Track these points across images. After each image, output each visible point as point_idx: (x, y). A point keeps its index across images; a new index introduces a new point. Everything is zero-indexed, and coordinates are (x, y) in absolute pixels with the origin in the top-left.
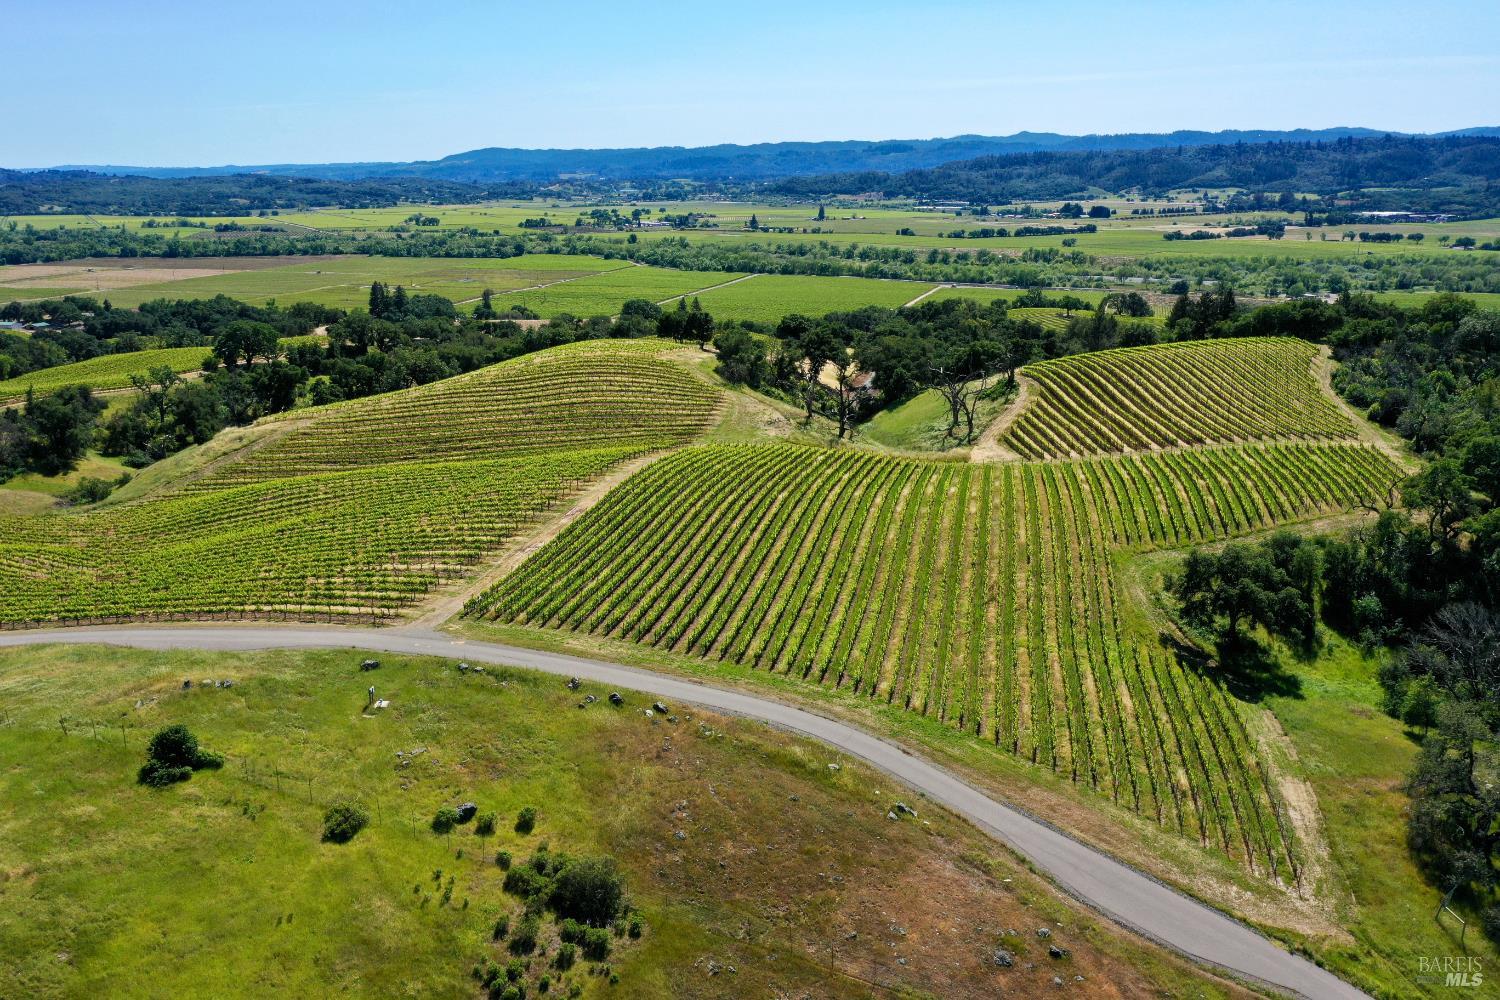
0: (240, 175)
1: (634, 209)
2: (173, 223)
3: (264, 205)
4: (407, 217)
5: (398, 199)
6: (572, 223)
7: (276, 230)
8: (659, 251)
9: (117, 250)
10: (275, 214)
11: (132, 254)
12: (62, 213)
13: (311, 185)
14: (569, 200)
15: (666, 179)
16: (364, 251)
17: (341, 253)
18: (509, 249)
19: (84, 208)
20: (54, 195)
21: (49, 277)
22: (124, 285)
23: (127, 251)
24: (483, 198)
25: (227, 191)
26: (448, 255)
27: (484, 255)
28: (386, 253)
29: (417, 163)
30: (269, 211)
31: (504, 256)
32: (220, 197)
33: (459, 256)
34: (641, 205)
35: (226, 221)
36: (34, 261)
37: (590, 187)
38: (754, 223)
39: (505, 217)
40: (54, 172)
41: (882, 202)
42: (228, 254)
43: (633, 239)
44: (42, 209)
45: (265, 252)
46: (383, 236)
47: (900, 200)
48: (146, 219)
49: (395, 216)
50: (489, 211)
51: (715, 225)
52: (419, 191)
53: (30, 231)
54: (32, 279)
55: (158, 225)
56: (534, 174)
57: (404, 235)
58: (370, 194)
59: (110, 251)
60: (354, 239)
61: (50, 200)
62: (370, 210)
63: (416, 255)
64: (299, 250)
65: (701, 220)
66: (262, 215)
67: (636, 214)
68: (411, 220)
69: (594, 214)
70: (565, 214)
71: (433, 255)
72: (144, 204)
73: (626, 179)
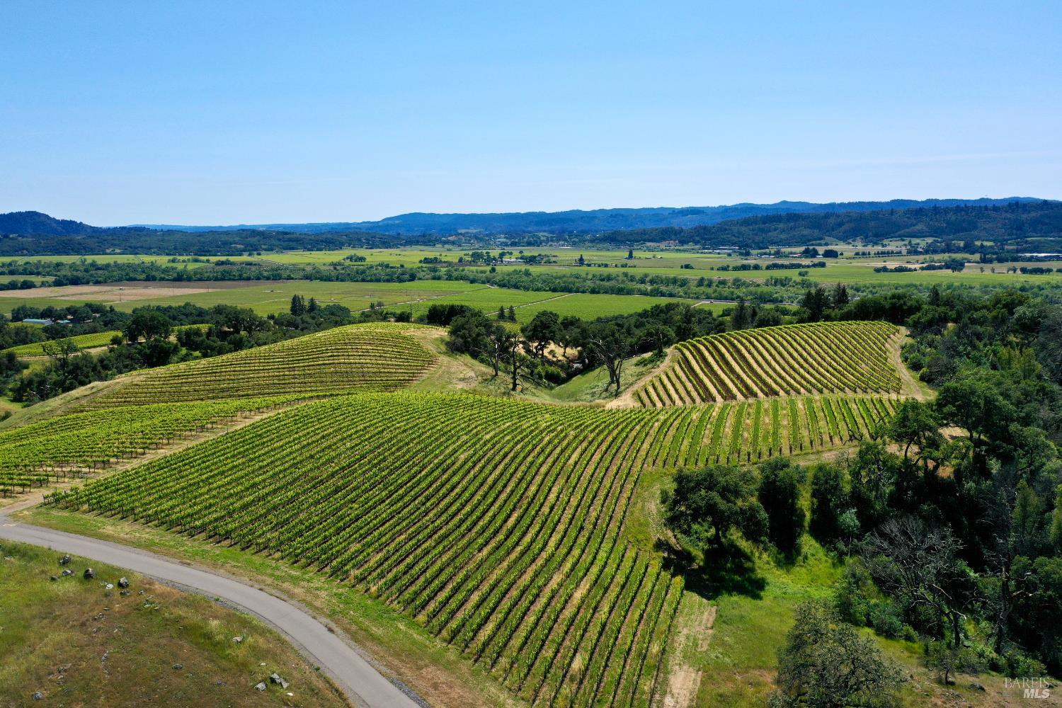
0: (243, 230)
1: (501, 251)
2: (189, 260)
3: (253, 249)
4: (345, 257)
5: (343, 245)
6: (457, 261)
7: (255, 265)
8: (507, 278)
9: (144, 276)
10: (259, 254)
11: (153, 279)
12: (120, 254)
13: (286, 236)
14: (460, 246)
15: (530, 232)
16: (308, 277)
17: (292, 279)
18: (407, 276)
19: (134, 251)
20: (117, 242)
21: (92, 293)
22: (139, 298)
23: (151, 276)
24: (401, 245)
25: (231, 240)
26: (363, 280)
27: (388, 281)
28: (321, 279)
29: (364, 222)
30: (255, 253)
31: (401, 281)
32: (225, 243)
33: (371, 281)
34: (507, 249)
35: (223, 258)
36: (87, 283)
37: (476, 237)
38: (581, 260)
39: (412, 257)
40: (123, 228)
41: (677, 247)
42: (216, 279)
43: (493, 270)
44: (108, 251)
45: (241, 278)
46: (323, 268)
47: (690, 246)
48: (171, 258)
49: (337, 256)
50: (404, 253)
51: (555, 262)
52: (359, 240)
53: (93, 265)
54: (81, 294)
55: (179, 261)
56: (441, 230)
57: (338, 268)
58: (326, 242)
59: (138, 277)
60: (304, 270)
61: (114, 245)
62: (324, 252)
63: (342, 281)
64: (264, 277)
65: (545, 259)
66: (250, 255)
67: (502, 255)
68: (347, 258)
69: (473, 255)
70: (453, 255)
71: (353, 280)
72: (175, 249)
73: (502, 233)
